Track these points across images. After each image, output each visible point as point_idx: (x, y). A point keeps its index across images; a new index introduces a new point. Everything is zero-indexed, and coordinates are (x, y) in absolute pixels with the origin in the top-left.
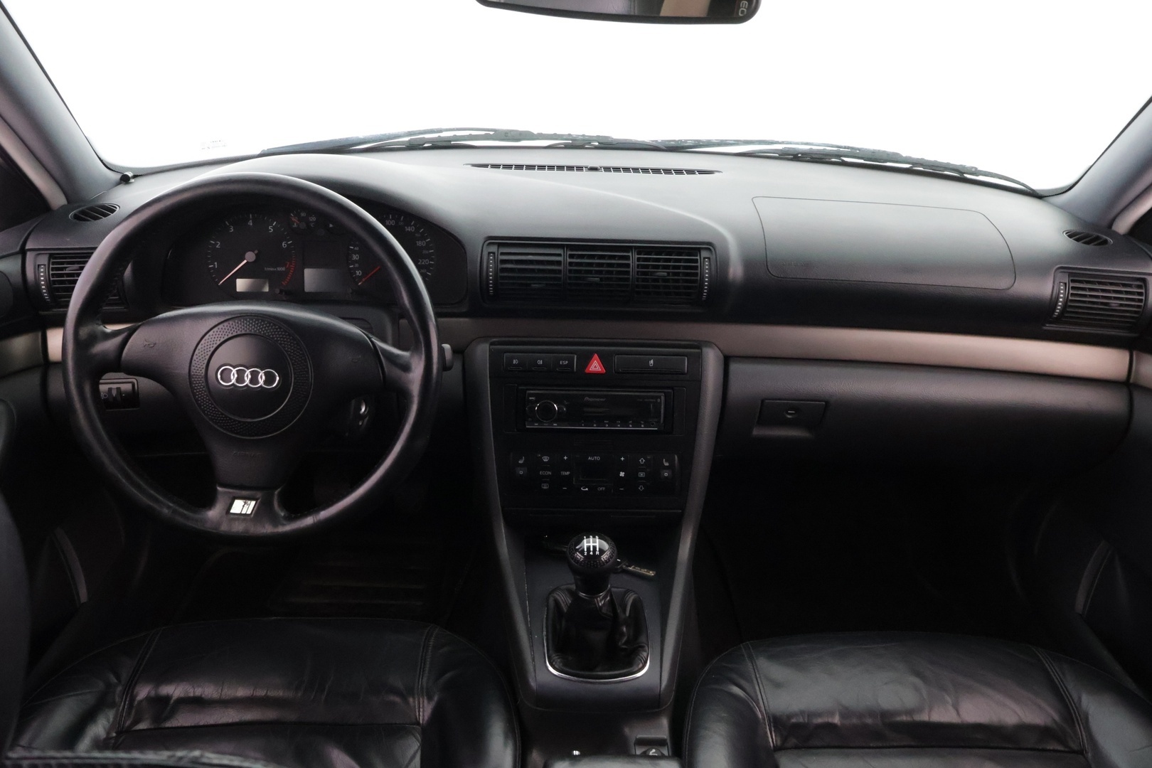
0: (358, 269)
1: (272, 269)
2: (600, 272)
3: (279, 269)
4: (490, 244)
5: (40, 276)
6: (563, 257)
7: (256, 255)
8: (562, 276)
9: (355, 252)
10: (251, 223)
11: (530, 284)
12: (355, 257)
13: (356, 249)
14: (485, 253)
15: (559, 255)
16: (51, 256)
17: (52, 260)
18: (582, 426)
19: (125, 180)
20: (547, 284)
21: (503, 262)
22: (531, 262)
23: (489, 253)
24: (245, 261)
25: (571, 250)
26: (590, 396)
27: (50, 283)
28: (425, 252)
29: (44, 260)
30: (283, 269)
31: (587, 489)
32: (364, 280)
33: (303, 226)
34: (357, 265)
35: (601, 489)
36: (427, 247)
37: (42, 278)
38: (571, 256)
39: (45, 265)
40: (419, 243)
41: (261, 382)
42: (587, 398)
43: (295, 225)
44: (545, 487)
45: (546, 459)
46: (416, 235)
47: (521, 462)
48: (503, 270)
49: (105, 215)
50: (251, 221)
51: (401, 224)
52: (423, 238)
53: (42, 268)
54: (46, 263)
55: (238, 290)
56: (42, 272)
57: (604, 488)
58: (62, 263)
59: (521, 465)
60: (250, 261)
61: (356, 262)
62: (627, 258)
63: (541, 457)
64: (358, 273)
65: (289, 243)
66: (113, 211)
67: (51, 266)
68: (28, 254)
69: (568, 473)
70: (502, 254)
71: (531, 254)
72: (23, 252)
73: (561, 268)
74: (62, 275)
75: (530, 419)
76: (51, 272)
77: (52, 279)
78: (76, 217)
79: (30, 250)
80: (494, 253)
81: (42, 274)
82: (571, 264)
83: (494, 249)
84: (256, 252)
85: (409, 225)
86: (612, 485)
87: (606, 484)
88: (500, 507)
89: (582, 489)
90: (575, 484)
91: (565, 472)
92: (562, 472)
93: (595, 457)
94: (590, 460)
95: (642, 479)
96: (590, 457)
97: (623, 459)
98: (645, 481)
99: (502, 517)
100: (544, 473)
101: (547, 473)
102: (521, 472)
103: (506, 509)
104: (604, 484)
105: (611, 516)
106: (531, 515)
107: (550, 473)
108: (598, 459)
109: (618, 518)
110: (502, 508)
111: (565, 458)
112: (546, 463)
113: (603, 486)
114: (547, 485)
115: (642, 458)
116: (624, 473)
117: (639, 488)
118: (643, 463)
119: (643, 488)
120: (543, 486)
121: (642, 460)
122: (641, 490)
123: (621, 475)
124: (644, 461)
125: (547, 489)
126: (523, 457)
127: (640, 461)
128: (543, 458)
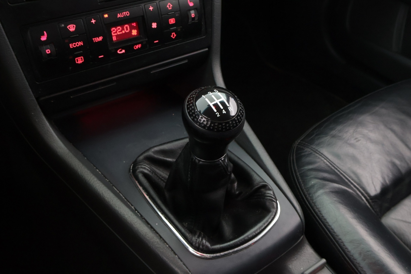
31: (123, 51)
35: (137, 47)
44: (80, 60)
45: (72, 28)
57: (140, 46)
59: (45, 43)
63: (66, 27)
69: (101, 38)
86: (147, 40)
87: (141, 41)
88: (34, 99)
89: (119, 52)
90: (110, 49)
91: (98, 38)
92: (94, 39)
93: (124, 13)
94: (119, 17)
95: (173, 25)
96: (119, 16)
97: (151, 8)
98: (175, 28)
99: (40, 110)
100: (75, 45)
101: (78, 44)
102: (48, 51)
103: (42, 99)
104: (138, 41)
105: (152, 72)
106: (72, 97)
107: (80, 43)
108: (128, 14)
109: (156, 72)
110: (37, 99)
111: (93, 21)
112: (73, 32)
113: (138, 44)
114: (82, 58)
115: (169, 4)
116: (156, 24)
117: (172, 36)
118: (171, 8)
119: (175, 35)
120: (77, 61)
121: (169, 6)
122: (174, 38)
123: (153, 27)
124: (171, 6)
125: (82, 62)
126: (45, 32)
127: (168, 6)
128: (68, 27)
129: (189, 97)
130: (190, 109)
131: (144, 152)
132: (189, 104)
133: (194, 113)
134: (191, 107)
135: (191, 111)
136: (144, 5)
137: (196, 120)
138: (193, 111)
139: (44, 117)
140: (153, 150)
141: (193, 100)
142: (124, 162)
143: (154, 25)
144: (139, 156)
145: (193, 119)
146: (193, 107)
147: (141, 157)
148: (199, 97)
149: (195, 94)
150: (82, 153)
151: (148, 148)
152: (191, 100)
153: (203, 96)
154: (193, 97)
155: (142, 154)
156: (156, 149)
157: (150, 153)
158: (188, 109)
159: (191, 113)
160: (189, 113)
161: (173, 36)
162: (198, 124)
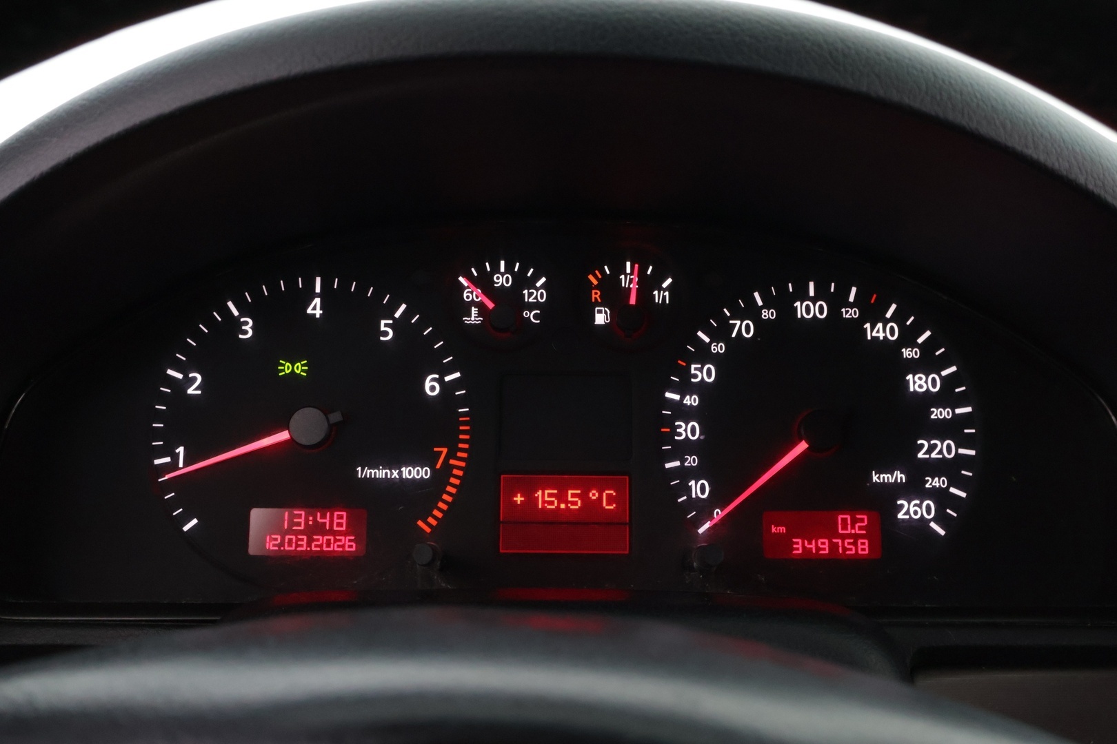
0: (696, 474)
1: (381, 473)
3: (409, 472)
7: (331, 427)
9: (686, 414)
10: (314, 308)
12: (687, 431)
13: (688, 401)
24: (284, 436)
28: (939, 413)
30: (423, 473)
32: (718, 514)
33: (504, 318)
34: (692, 461)
36: (947, 397)
40: (918, 383)
43: (474, 317)
46: (907, 353)
50: (317, 301)
51: (850, 313)
52: (927, 364)
55: (253, 550)
60: (303, 441)
61: (686, 447)
64: (699, 488)
65: (448, 378)
84: (336, 417)
85: (876, 316)
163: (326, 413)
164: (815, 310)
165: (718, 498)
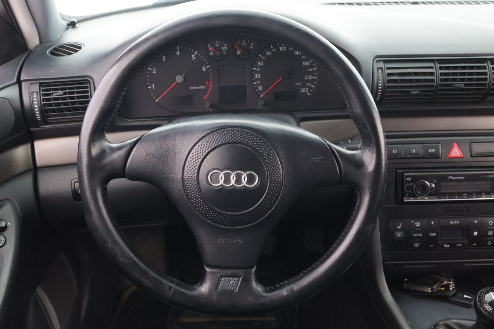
0: (260, 85)
1: (195, 88)
2: (463, 80)
3: (201, 87)
4: (378, 61)
5: (33, 101)
6: (436, 69)
7: (184, 77)
8: (435, 84)
9: (257, 72)
10: (178, 53)
11: (410, 91)
12: (258, 76)
13: (258, 69)
14: (375, 69)
15: (432, 68)
16: (41, 84)
17: (42, 88)
18: (447, 199)
19: (72, 25)
20: (421, 91)
21: (389, 74)
22: (409, 74)
23: (378, 68)
25: (440, 63)
26: (453, 176)
27: (41, 107)
28: (310, 70)
29: (36, 88)
30: (204, 87)
31: (448, 246)
32: (264, 93)
33: (218, 53)
34: (259, 82)
35: (459, 245)
36: (311, 66)
37: (36, 103)
38: (441, 68)
39: (37, 92)
40: (305, 63)
41: (244, 183)
42: (450, 177)
43: (212, 54)
44: (417, 245)
45: (418, 224)
46: (303, 57)
47: (399, 227)
48: (390, 81)
49: (76, 51)
50: (178, 51)
52: (306, 60)
53: (35, 95)
54: (38, 91)
56: (35, 98)
57: (461, 245)
58: (49, 90)
59: (399, 230)
60: (179, 82)
61: (258, 79)
62: (484, 68)
63: (414, 223)
64: (260, 88)
65: (207, 67)
66: (80, 48)
67: (41, 93)
68: (23, 84)
69: (435, 234)
70: (388, 68)
71: (410, 68)
72: (19, 82)
73: (434, 78)
74: (49, 100)
75: (407, 195)
76: (42, 98)
77: (43, 103)
78: (52, 53)
79: (24, 81)
80: (382, 68)
81: (35, 99)
82: (441, 74)
83: (381, 65)
84: (184, 75)
85: (297, 50)
86: (467, 242)
87: (463, 241)
88: (382, 262)
89: (444, 246)
90: (439, 242)
91: (433, 234)
92: (430, 234)
93: (455, 221)
94: (451, 224)
95: (490, 236)
96: (451, 222)
97: (476, 222)
98: (492, 238)
99: (383, 269)
100: (416, 235)
101: (418, 235)
102: (399, 235)
103: (386, 263)
104: (461, 242)
105: (466, 265)
106: (405, 267)
107: (421, 235)
108: (458, 222)
109: (470, 266)
110: (383, 262)
111: (433, 223)
112: (418, 227)
113: (460, 243)
114: (418, 244)
115: (491, 221)
116: (477, 233)
117: (488, 243)
118: (491, 224)
119: (491, 243)
120: (415, 245)
121: (491, 222)
122: (489, 245)
123: (474, 234)
124: (492, 223)
125: (418, 247)
126: (401, 224)
127: (489, 223)
128: (415, 224)
129: (482, 290)
130: (480, 298)
131: (445, 320)
132: (480, 295)
133: (482, 301)
134: (481, 297)
135: (480, 299)
136: (471, 219)
137: (482, 305)
138: (481, 300)
139: (383, 275)
140: (452, 321)
141: (483, 293)
142: (428, 322)
143: (476, 233)
144: (441, 321)
145: (480, 305)
146: (482, 297)
147: (442, 323)
148: (488, 292)
149: (486, 290)
150: (400, 307)
151: (448, 318)
152: (482, 293)
153: (491, 292)
154: (484, 291)
155: (443, 321)
156: (455, 321)
157: (449, 322)
158: (479, 297)
159: (480, 300)
160: (479, 300)
161: (490, 243)
162: (483, 308)
163: (181, 75)
164: (284, 49)
165: (264, 90)
